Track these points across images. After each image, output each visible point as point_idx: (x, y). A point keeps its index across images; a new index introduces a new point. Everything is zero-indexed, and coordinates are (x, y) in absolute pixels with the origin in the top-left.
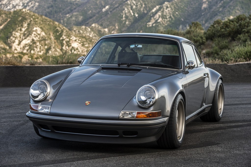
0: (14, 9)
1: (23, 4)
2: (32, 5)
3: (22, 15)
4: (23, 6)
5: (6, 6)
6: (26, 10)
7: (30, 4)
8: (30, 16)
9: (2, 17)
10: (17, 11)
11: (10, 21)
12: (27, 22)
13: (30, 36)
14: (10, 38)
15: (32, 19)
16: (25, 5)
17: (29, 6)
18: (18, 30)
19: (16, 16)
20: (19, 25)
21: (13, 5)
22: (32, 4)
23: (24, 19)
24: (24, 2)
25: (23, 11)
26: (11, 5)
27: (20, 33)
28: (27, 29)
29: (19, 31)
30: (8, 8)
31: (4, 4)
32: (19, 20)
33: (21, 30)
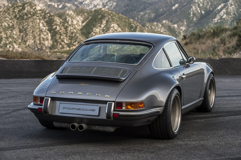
0: (95, 8)
1: (103, 4)
2: (111, 5)
3: (101, 14)
4: (103, 5)
5: (88, 6)
6: (105, 9)
7: (109, 3)
8: (108, 14)
9: (85, 15)
10: (98, 10)
11: (91, 19)
12: (106, 20)
13: (108, 31)
14: (91, 34)
15: (110, 17)
16: (105, 4)
17: (108, 5)
18: (98, 26)
19: (97, 14)
20: (99, 22)
21: (94, 5)
22: (110, 3)
23: (103, 17)
24: (104, 2)
25: (103, 10)
26: (93, 5)
27: (100, 29)
28: (106, 25)
29: (99, 28)
30: (90, 7)
31: (86, 4)
32: (99, 18)
33: (100, 26)
